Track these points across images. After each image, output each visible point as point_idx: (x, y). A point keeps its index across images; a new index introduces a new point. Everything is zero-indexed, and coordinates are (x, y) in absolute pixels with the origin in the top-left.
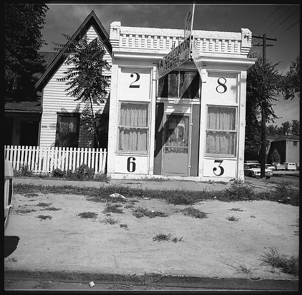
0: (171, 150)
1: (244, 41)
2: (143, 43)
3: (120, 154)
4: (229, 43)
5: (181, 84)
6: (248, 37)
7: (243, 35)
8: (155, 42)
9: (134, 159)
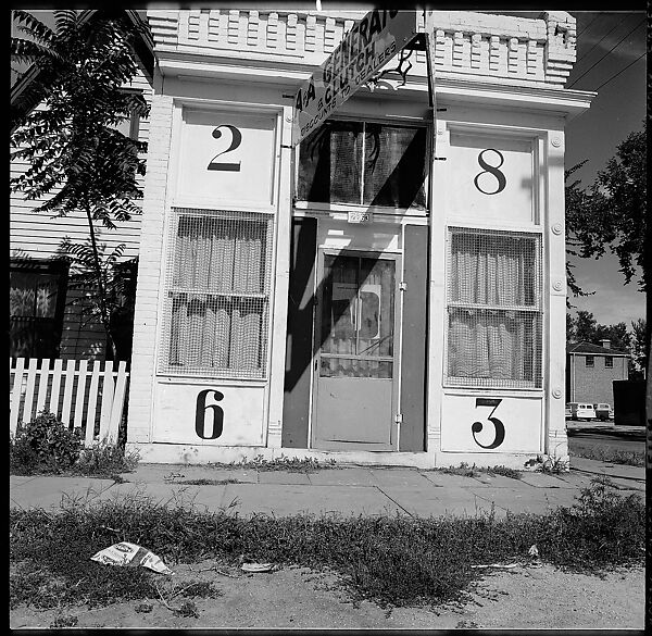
0: (340, 368)
1: (555, 43)
2: (251, 34)
3: (173, 380)
4: (513, 47)
5: (371, 165)
6: (565, 31)
7: (552, 25)
8: (290, 31)
9: (219, 396)
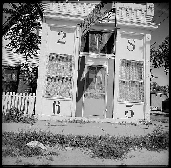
0: (91, 96)
1: (149, 11)
2: (69, 8)
3: (47, 99)
4: (138, 12)
5: (100, 42)
6: (151, 8)
7: (148, 6)
8: (79, 7)
9: (59, 103)
